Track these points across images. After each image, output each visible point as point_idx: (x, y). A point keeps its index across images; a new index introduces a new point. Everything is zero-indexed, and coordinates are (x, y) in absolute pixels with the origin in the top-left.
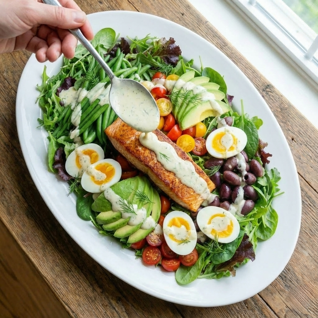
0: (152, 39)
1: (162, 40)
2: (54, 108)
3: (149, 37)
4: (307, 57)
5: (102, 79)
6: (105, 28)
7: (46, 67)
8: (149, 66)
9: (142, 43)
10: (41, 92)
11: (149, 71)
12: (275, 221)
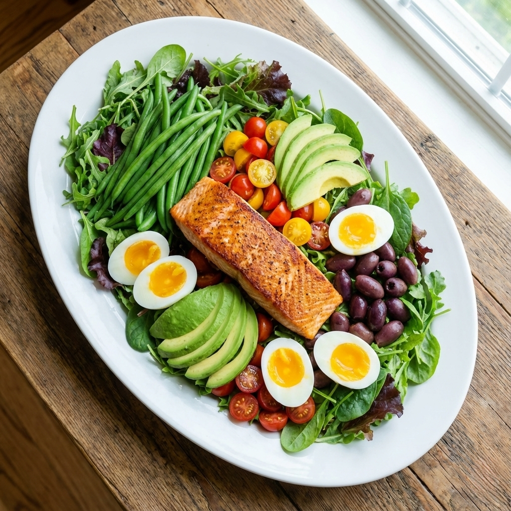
0: (244, 62)
1: (261, 65)
2: (88, 174)
3: (239, 59)
4: (492, 91)
6: (169, 46)
8: (239, 107)
9: (229, 68)
10: (67, 148)
11: (240, 115)
12: (435, 353)
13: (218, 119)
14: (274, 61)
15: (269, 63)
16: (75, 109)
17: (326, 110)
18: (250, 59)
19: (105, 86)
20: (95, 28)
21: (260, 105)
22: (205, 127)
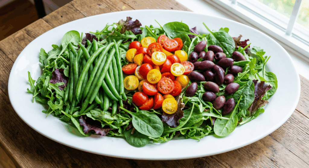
0: (112, 25)
1: (121, 22)
2: (55, 94)
3: (108, 25)
4: (288, 34)
5: (89, 58)
6: (68, 32)
7: (30, 73)
8: (121, 41)
9: (105, 31)
10: (33, 93)
11: (123, 45)
12: (274, 79)
13: (113, 46)
14: (127, 17)
15: (125, 19)
16: (29, 73)
17: (162, 27)
18: (114, 23)
19: (40, 61)
20: (62, 17)
21: (131, 35)
22: (109, 52)
